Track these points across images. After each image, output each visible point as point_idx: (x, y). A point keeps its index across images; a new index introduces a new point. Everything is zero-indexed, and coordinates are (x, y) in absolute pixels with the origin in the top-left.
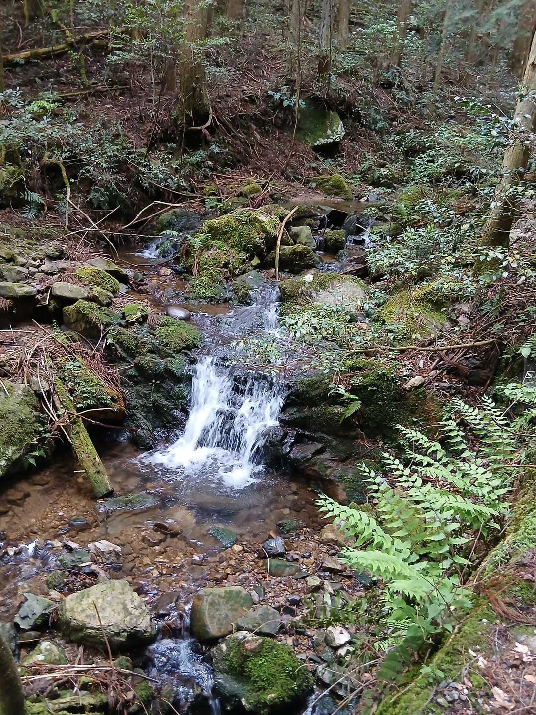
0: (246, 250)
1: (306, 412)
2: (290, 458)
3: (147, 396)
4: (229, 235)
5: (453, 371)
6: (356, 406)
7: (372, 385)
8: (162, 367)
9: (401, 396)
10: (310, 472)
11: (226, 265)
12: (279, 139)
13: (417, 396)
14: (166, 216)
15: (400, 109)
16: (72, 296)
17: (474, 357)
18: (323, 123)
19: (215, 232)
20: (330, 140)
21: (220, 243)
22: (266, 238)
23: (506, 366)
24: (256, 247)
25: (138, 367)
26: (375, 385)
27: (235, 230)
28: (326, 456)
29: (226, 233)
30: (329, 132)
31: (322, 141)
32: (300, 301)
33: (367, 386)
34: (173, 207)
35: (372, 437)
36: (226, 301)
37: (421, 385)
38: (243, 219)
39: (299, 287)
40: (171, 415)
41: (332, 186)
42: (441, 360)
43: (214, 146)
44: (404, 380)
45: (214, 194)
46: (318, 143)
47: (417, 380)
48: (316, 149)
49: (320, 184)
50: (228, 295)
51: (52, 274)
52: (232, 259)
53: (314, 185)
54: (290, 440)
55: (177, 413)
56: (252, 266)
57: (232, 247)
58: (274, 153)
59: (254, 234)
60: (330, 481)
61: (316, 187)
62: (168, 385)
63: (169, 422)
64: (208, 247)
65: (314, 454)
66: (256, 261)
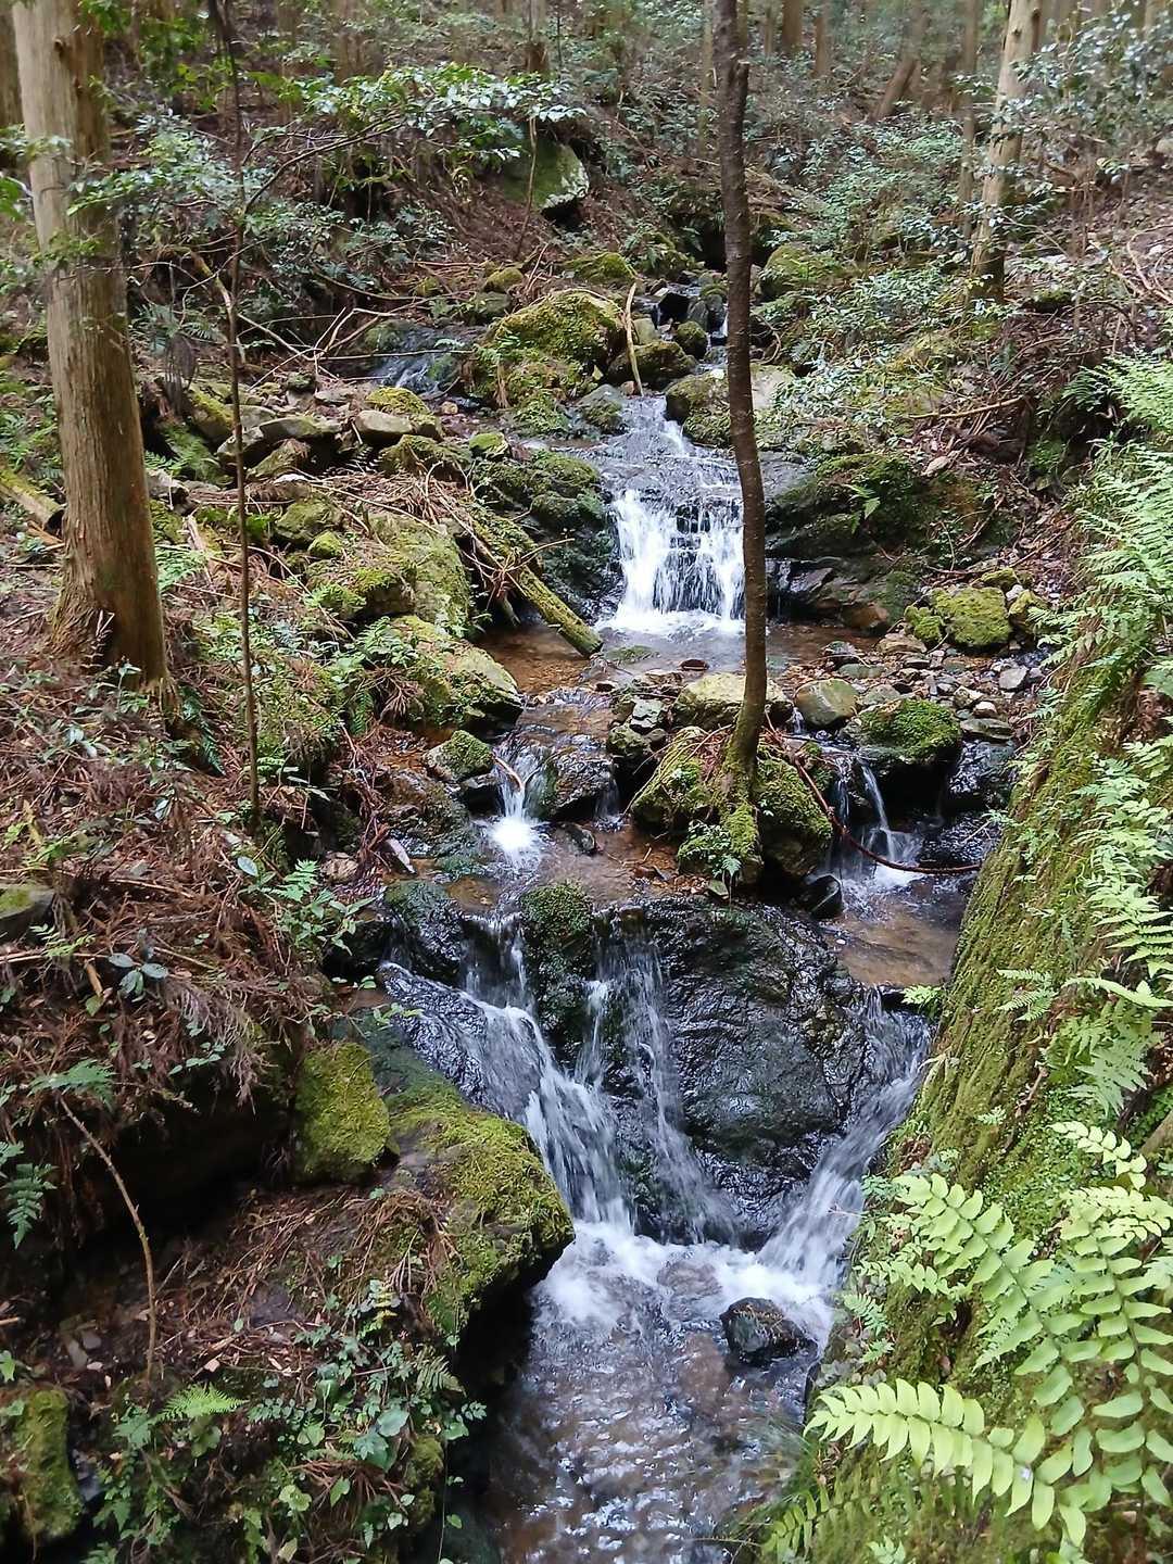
0: (579, 357)
1: (795, 533)
2: (791, 594)
3: (559, 554)
4: (547, 336)
5: (976, 447)
6: (872, 506)
7: (881, 478)
8: (576, 507)
9: (922, 486)
10: (824, 605)
11: (555, 383)
12: (484, 198)
13: (943, 481)
14: (378, 335)
15: (643, 141)
16: (392, 430)
17: (998, 426)
18: (552, 166)
19: (525, 333)
20: (568, 197)
21: (533, 351)
22: (608, 335)
23: (1044, 426)
24: (596, 349)
25: (536, 513)
26: (887, 477)
27: (558, 326)
28: (839, 581)
29: (542, 332)
30: (565, 182)
31: (554, 200)
32: (712, 408)
33: (877, 481)
34: (386, 318)
35: (891, 548)
36: (577, 436)
37: (945, 468)
38: (569, 307)
39: (708, 388)
40: (599, 575)
41: (606, 273)
42: (957, 437)
43: (403, 213)
44: (920, 466)
45: (435, 293)
46: (548, 204)
47: (940, 462)
48: (549, 214)
49: (582, 271)
50: (578, 426)
51: (339, 405)
52: (562, 374)
53: (571, 275)
54: (785, 571)
55: (606, 572)
56: (594, 381)
57: (555, 354)
58: (488, 224)
59: (588, 328)
60: (858, 605)
61: (576, 278)
62: (586, 534)
63: (595, 587)
64: (516, 360)
65: (825, 580)
66: (597, 374)
